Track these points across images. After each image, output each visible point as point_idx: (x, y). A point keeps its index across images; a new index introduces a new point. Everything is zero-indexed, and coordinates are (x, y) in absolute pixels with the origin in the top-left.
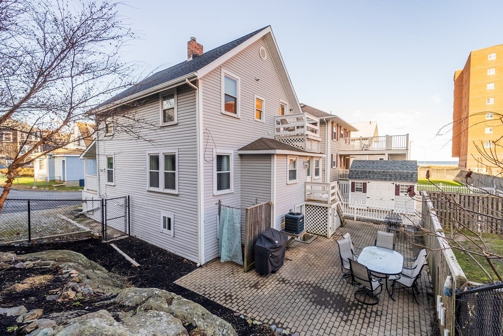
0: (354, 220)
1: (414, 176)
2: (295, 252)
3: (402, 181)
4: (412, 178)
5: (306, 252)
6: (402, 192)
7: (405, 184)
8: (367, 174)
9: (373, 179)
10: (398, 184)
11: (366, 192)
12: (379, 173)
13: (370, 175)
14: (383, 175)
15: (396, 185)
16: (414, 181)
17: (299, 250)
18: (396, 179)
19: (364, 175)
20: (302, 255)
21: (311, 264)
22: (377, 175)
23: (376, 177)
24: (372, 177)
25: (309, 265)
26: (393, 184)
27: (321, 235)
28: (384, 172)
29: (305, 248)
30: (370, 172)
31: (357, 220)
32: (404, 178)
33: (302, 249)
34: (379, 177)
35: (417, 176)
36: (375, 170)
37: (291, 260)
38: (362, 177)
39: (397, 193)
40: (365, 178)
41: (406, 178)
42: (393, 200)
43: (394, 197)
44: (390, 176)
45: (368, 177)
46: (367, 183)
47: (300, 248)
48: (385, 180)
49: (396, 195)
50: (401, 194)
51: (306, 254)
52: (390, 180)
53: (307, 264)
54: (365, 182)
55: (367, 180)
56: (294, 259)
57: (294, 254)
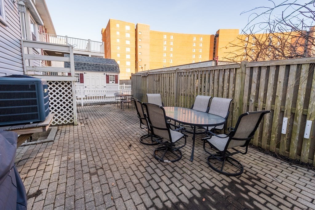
0: (81, 106)
1: (117, 69)
2: (35, 166)
3: (111, 72)
4: (116, 70)
5: (62, 155)
6: (111, 80)
7: (112, 74)
8: (83, 66)
9: (89, 70)
10: (108, 74)
11: (83, 83)
12: (93, 65)
13: (86, 66)
14: (96, 67)
15: (107, 75)
16: (118, 72)
17: (42, 157)
18: (106, 70)
19: (80, 67)
20: (56, 163)
21: (93, 170)
22: (91, 67)
23: (91, 68)
24: (87, 68)
25: (91, 174)
26: (105, 74)
27: (63, 125)
28: (97, 64)
29: (51, 149)
30: (85, 64)
31: (84, 106)
32: (112, 70)
33: (46, 155)
34: (94, 69)
35: (119, 68)
36: (90, 63)
37: (39, 192)
38: (79, 68)
39: (108, 82)
40: (82, 69)
41: (113, 70)
42: (105, 87)
43: (105, 84)
44: (102, 68)
45: (84, 68)
46: (84, 74)
47: (40, 155)
48: (99, 71)
49: (107, 83)
50: (110, 82)
51: (65, 158)
52: (102, 71)
53: (87, 176)
54: (82, 73)
55: (83, 71)
56: (44, 186)
57: (32, 173)
